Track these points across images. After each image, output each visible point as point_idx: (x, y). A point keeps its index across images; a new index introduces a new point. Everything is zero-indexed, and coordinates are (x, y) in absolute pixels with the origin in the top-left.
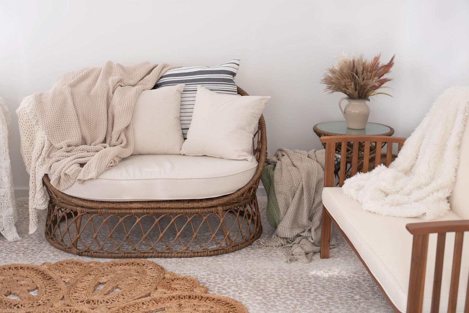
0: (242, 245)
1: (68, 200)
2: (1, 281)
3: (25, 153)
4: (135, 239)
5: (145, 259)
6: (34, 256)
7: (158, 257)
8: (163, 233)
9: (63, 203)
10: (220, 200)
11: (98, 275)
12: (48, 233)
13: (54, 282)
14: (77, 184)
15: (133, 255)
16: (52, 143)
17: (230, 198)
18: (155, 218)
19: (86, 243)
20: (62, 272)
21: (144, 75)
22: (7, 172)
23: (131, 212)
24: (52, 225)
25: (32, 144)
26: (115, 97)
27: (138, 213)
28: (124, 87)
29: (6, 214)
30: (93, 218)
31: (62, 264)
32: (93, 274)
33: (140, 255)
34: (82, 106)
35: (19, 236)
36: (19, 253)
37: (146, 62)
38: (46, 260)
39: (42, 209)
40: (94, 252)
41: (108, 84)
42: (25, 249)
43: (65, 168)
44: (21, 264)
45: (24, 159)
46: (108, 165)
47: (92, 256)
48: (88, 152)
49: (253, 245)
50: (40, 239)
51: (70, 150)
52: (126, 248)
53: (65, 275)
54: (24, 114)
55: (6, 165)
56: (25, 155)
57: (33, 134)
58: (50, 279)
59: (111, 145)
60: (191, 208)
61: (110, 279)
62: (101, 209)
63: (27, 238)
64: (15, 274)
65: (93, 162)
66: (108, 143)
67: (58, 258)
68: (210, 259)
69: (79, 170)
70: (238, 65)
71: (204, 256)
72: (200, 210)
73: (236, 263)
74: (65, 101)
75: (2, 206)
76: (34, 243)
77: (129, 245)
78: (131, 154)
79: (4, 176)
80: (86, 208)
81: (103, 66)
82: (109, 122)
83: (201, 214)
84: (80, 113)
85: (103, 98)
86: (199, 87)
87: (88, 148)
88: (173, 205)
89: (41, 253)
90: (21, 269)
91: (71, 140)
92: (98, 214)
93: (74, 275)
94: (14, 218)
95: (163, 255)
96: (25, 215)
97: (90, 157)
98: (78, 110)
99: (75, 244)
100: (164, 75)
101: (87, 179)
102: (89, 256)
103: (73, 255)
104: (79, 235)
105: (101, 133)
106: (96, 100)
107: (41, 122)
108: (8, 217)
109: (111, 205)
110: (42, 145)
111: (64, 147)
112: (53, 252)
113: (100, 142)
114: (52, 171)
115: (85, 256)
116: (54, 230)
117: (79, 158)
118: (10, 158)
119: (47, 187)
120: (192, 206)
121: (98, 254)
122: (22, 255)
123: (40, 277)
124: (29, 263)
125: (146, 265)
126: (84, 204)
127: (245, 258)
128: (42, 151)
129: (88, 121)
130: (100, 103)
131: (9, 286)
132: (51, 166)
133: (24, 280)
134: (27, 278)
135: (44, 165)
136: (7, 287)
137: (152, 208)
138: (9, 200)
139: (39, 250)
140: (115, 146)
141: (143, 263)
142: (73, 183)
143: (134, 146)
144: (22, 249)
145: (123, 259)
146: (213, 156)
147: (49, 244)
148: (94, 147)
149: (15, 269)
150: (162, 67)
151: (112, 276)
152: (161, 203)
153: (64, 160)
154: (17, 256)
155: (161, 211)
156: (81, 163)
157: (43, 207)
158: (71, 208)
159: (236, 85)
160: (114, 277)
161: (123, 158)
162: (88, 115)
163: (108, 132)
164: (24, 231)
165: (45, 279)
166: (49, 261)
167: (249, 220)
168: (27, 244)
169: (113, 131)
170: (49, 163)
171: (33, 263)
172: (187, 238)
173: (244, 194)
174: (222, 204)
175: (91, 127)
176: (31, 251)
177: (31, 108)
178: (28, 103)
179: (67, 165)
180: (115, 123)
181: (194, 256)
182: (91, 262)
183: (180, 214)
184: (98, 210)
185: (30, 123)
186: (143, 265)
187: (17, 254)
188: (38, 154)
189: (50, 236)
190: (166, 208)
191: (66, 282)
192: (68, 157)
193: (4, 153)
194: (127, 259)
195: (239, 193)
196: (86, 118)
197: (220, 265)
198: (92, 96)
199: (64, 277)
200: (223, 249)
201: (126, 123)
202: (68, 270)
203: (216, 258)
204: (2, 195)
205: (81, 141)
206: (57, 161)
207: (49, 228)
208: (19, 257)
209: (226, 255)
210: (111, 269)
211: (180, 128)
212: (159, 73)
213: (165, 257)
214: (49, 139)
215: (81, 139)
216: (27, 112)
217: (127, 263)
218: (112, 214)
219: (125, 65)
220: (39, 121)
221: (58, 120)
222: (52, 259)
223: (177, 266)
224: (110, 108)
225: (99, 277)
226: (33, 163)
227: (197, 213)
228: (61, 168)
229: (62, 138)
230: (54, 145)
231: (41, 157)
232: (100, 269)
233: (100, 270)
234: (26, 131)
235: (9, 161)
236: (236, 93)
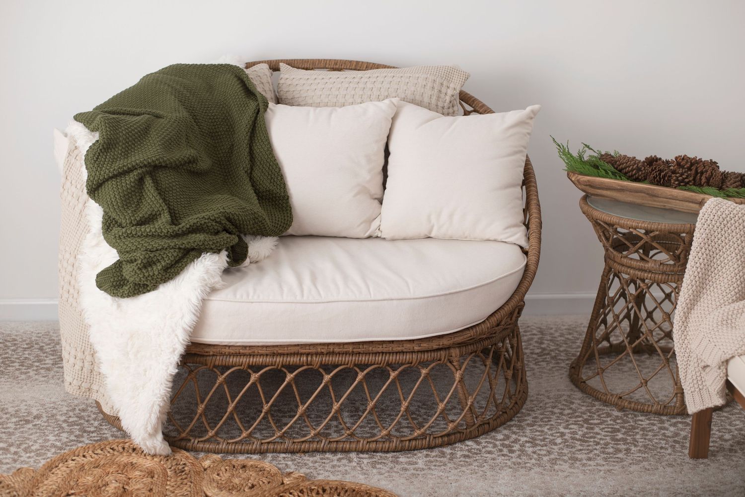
0: (495, 421)
7: (329, 452)
8: (340, 402)
10: (455, 335)
15: (279, 447)
17: (477, 332)
18: (324, 373)
23: (275, 362)
27: (289, 364)
30: (196, 373)
33: (292, 447)
60: (397, 353)
62: (213, 355)
71: (422, 448)
72: (414, 356)
83: (417, 364)
92: (206, 365)
95: (340, 446)
137: (317, 354)
155: (335, 359)
167: (508, 372)
173: (501, 321)
174: (459, 344)
181: (402, 449)
183: (374, 364)
184: (208, 358)
190: (346, 354)
195: (494, 320)
200: (460, 432)
213: (344, 451)
218: (235, 365)
227: (408, 363)
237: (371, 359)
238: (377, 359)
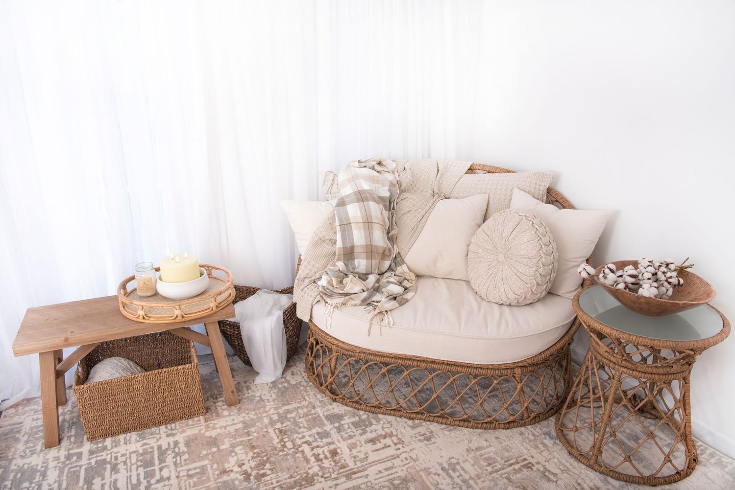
15: (397, 413)
18: (428, 374)
23: (397, 362)
27: (406, 365)
33: (405, 415)
40: (349, 402)
47: (347, 406)
62: (359, 353)
71: (490, 429)
72: (489, 371)
92: (356, 357)
95: (436, 419)
99: (329, 386)
102: (344, 405)
104: (333, 378)
115: (339, 402)
121: (354, 405)
181: (476, 428)
183: (461, 372)
184: (356, 354)
200: (517, 422)
213: (438, 423)
218: (373, 360)
227: (484, 375)
237: (459, 369)
238: (464, 370)
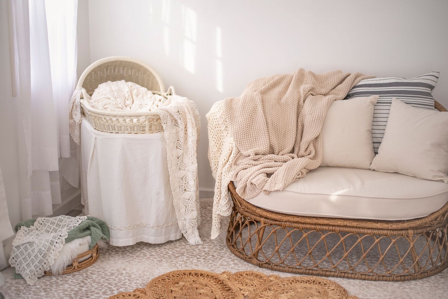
0: (431, 272)
1: (252, 210)
2: (181, 287)
3: (212, 157)
4: (317, 254)
5: (327, 278)
6: (214, 263)
7: (340, 277)
8: (348, 252)
9: (247, 211)
10: (411, 223)
11: (278, 292)
12: (229, 240)
13: (233, 294)
14: (262, 194)
15: (314, 272)
16: (240, 151)
17: (423, 222)
18: (341, 236)
19: (266, 254)
20: (241, 283)
21: (336, 84)
22: (194, 176)
23: (316, 228)
24: (234, 233)
25: (219, 150)
26: (306, 106)
27: (323, 230)
28: (316, 96)
29: (189, 217)
30: (276, 230)
31: (242, 275)
32: (273, 289)
33: (322, 273)
34: (272, 114)
35: (200, 240)
36: (200, 258)
37: (339, 70)
38: (226, 269)
39: (225, 216)
40: (274, 265)
41: (299, 92)
42: (206, 254)
43: (252, 177)
44: (201, 271)
45: (210, 164)
46: (296, 177)
47: (272, 269)
48: (275, 162)
49: (442, 273)
50: (221, 244)
51: (257, 158)
52: (307, 263)
53: (244, 287)
54: (213, 119)
55: (193, 169)
56: (212, 160)
57: (222, 140)
58: (229, 290)
59: (299, 155)
60: (379, 229)
61: (290, 297)
62: (285, 222)
63: (208, 243)
64: (195, 280)
65: (281, 172)
66: (296, 154)
67: (238, 267)
68: (396, 284)
69: (265, 180)
70: (438, 78)
71: (389, 281)
72: (389, 232)
73: (425, 293)
74: (256, 108)
75: (187, 209)
76: (215, 248)
77: (310, 260)
78: (318, 166)
79: (190, 179)
80: (270, 219)
81: (295, 73)
82: (298, 131)
83: (390, 236)
84: (269, 121)
85: (293, 107)
86: (394, 100)
87: (276, 158)
88: (361, 224)
89: (221, 260)
90: (201, 275)
91: (259, 148)
92: (281, 226)
93: (253, 289)
94: (197, 221)
95: (346, 275)
96: (208, 218)
97: (278, 167)
98: (267, 118)
99: (256, 254)
100: (357, 85)
101: (273, 190)
102: (269, 269)
103: (253, 265)
104: (260, 246)
105: (289, 143)
106: (286, 108)
107: (231, 128)
108: (192, 220)
109: (296, 219)
110: (230, 151)
111: (251, 155)
112: (233, 260)
113: (288, 151)
114: (238, 179)
115: (265, 267)
116: (236, 238)
117: (266, 168)
118: (197, 161)
119: (232, 193)
120: (381, 227)
121: (278, 268)
122: (202, 260)
123: (220, 287)
124: (209, 269)
125: (328, 285)
126: (269, 215)
127: (434, 288)
128: (229, 157)
129: (277, 130)
130: (290, 112)
131: (189, 294)
132: (237, 174)
133: (203, 289)
134: (206, 286)
135: (230, 171)
136: (187, 294)
137: (338, 226)
138: (193, 204)
139: (220, 257)
140: (303, 156)
141: (325, 283)
142: (259, 193)
143: (322, 158)
144: (203, 254)
145: (304, 275)
146: (405, 174)
147: (230, 251)
148: (282, 156)
149: (195, 275)
150: (355, 77)
151: (292, 294)
152: (348, 221)
153: (250, 169)
154: (197, 261)
155: (347, 229)
156: (268, 173)
157: (227, 214)
158: (254, 218)
159: (433, 99)
160: (294, 295)
161: (310, 170)
162: (277, 124)
163: (296, 141)
164: (205, 235)
165: (224, 290)
166: (229, 269)
167: (441, 246)
168: (208, 249)
169: (302, 142)
170: (236, 171)
171: (213, 270)
172: (371, 258)
173: (437, 218)
174: (413, 228)
175: (280, 136)
176: (211, 257)
177: (221, 113)
178: (219, 108)
179: (254, 174)
180: (304, 132)
181: (379, 280)
182: (271, 276)
183: (367, 234)
184: (282, 223)
185: (219, 129)
186: (325, 284)
187: (197, 258)
188: (226, 160)
189: (232, 243)
190: (353, 227)
191: (245, 295)
192: (255, 165)
193: (192, 156)
194: (308, 276)
195: (433, 217)
196: (276, 127)
197: (407, 292)
198: (282, 104)
199: (243, 290)
200: (411, 275)
201: (315, 133)
202: (247, 282)
203: (402, 284)
204: (187, 198)
205: (268, 149)
206: (244, 169)
207: (231, 235)
208: (199, 263)
209: (414, 282)
210: (291, 286)
211: (371, 142)
212: (352, 83)
213: (348, 278)
214: (237, 146)
215: (269, 147)
216: (217, 117)
217: (308, 280)
218: (296, 228)
219: (316, 73)
220: (229, 127)
221: (247, 127)
222: (232, 268)
223: (360, 289)
224: (300, 117)
225: (279, 294)
226: (219, 169)
227: (385, 235)
228: (247, 177)
229: (250, 146)
230: (242, 152)
231: (228, 163)
232: (280, 284)
233: (280, 286)
234: (215, 136)
235: (197, 165)
236: (433, 108)
237: (366, 231)
238: (369, 231)
